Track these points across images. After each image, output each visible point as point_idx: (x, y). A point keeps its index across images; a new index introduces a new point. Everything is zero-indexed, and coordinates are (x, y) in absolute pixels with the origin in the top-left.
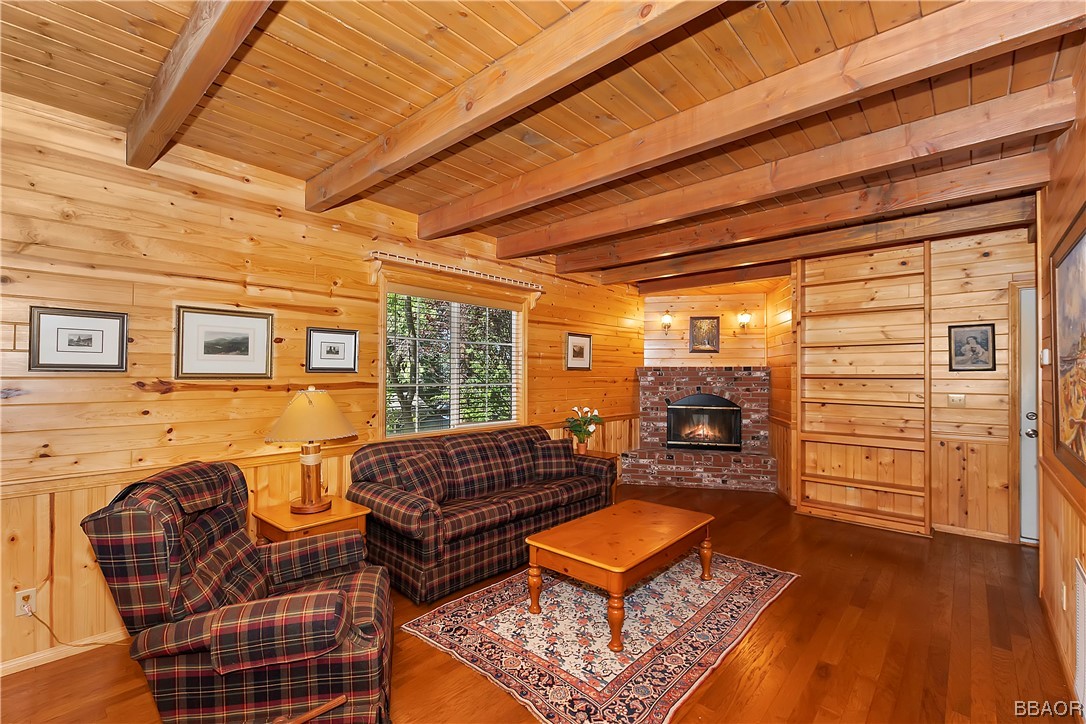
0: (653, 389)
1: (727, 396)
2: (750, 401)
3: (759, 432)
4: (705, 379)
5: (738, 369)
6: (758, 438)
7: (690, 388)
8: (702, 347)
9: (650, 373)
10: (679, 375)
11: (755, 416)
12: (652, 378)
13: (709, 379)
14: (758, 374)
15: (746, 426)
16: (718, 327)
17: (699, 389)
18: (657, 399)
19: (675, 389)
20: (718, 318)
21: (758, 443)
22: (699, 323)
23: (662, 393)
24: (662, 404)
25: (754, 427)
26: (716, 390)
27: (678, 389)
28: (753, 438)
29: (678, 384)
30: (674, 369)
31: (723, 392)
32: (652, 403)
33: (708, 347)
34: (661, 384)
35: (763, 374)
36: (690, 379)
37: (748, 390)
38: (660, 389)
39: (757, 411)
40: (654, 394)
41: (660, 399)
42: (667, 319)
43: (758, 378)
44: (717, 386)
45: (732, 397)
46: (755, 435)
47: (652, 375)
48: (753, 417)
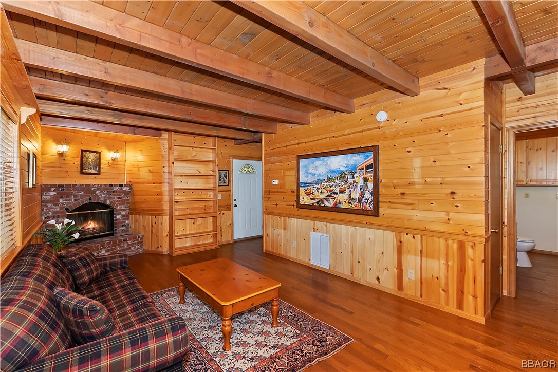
0: (55, 202)
1: (108, 203)
2: (121, 204)
3: (125, 222)
4: (95, 192)
5: (116, 185)
6: (125, 225)
7: (84, 199)
8: (90, 171)
9: (53, 189)
10: (77, 190)
11: (123, 213)
12: (55, 193)
13: (97, 192)
14: (126, 188)
15: (119, 219)
16: (99, 159)
17: (90, 199)
18: (58, 209)
19: (73, 200)
20: (99, 153)
21: (125, 228)
22: (87, 154)
23: (63, 204)
24: (63, 212)
25: (123, 219)
26: (101, 199)
27: (75, 200)
28: (122, 226)
29: (75, 196)
30: (74, 186)
31: (105, 200)
32: (55, 212)
33: (93, 171)
34: (62, 197)
35: (128, 188)
36: (85, 193)
37: (119, 198)
38: (61, 201)
39: (124, 210)
40: (55, 205)
41: (61, 208)
42: (64, 148)
43: (126, 191)
44: (102, 197)
45: (111, 202)
46: (124, 224)
47: (55, 191)
48: (122, 213)
